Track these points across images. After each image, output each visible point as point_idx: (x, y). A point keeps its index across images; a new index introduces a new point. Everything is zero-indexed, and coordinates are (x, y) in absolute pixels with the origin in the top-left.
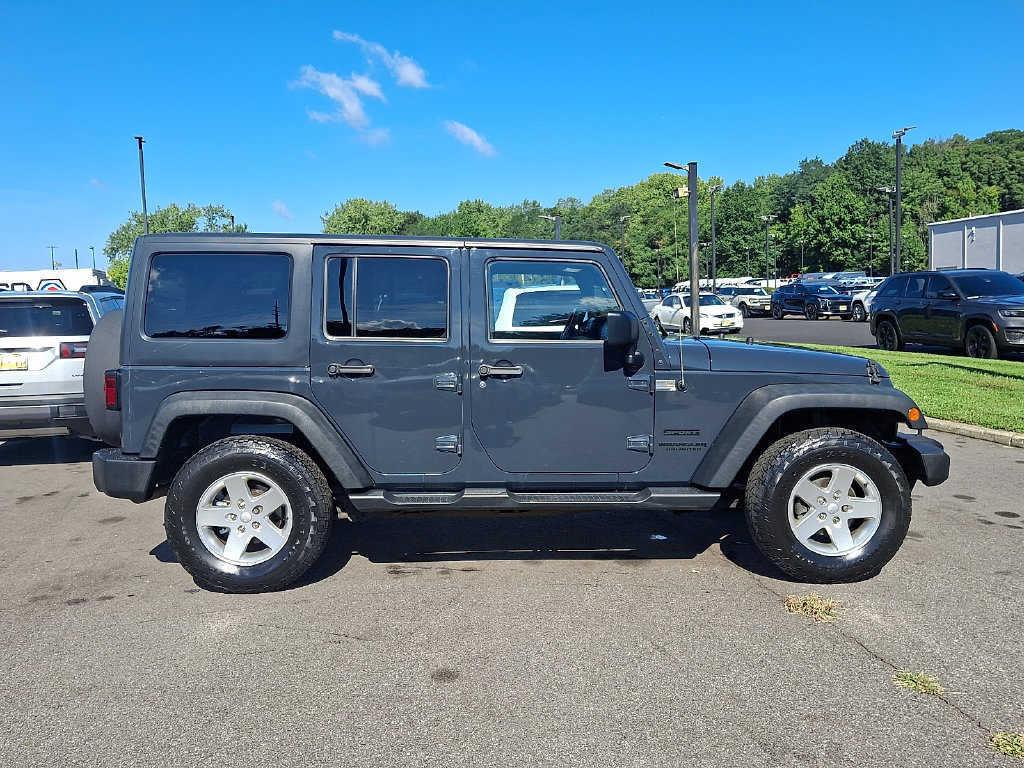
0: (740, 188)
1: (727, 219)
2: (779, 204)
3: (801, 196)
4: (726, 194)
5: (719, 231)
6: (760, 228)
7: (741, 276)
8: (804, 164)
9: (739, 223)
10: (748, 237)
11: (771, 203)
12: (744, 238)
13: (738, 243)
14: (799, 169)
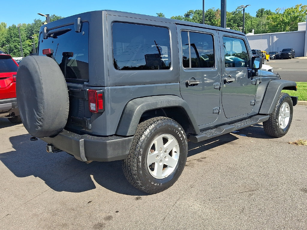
0: (14, 27)
1: (11, 37)
2: (28, 33)
3: (36, 31)
4: (9, 29)
5: (8, 41)
6: (23, 41)
7: (18, 57)
8: (35, 21)
9: (16, 39)
10: (19, 44)
11: (25, 33)
12: (18, 44)
13: (16, 45)
14: (34, 22)
